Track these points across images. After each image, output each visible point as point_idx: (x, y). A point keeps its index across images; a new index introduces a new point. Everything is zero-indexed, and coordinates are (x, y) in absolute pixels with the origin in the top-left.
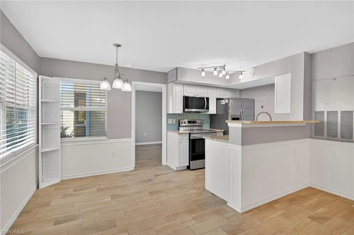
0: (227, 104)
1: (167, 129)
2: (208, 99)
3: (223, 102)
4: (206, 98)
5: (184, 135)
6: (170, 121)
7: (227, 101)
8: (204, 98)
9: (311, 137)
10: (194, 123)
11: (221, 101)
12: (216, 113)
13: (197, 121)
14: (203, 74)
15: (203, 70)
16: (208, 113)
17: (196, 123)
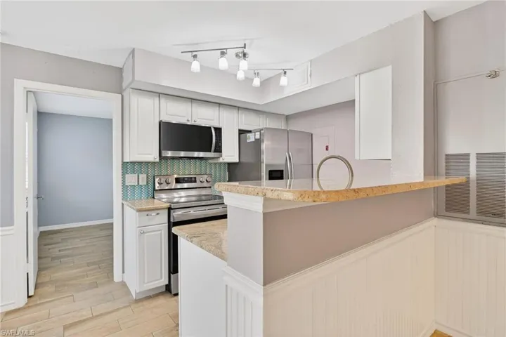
0: (258, 142)
1: (124, 197)
2: (219, 130)
3: (251, 138)
4: (215, 128)
5: (154, 214)
6: (131, 179)
7: (258, 136)
8: (210, 128)
9: (437, 215)
10: (191, 182)
11: (248, 135)
12: (237, 161)
13: (198, 178)
14: (196, 66)
15: (195, 56)
16: (221, 160)
17: (195, 181)
